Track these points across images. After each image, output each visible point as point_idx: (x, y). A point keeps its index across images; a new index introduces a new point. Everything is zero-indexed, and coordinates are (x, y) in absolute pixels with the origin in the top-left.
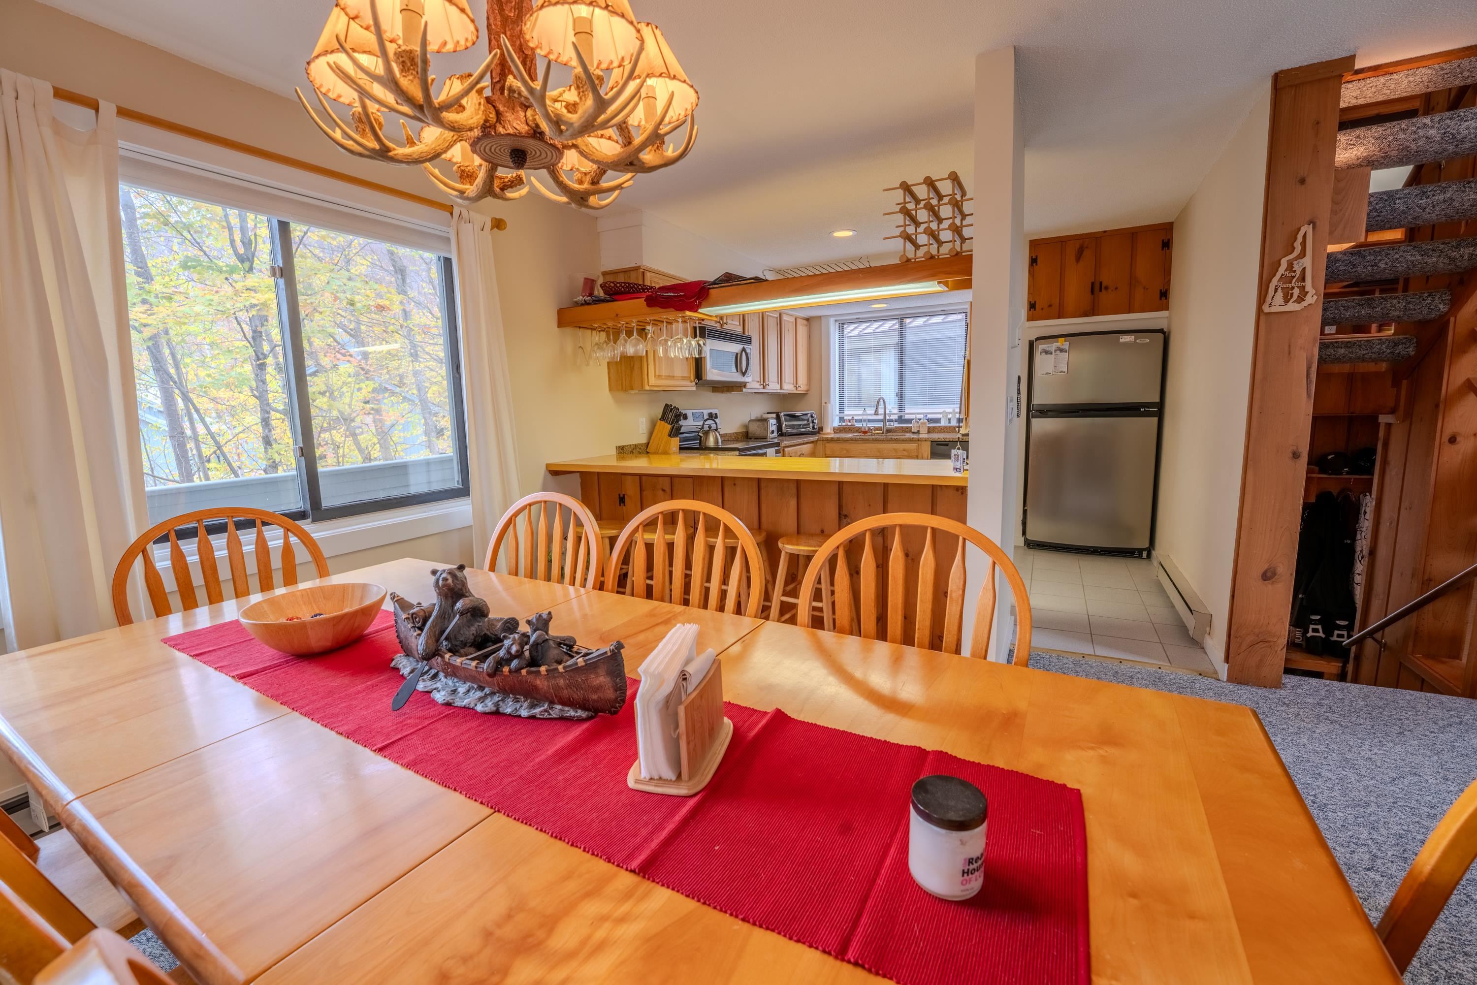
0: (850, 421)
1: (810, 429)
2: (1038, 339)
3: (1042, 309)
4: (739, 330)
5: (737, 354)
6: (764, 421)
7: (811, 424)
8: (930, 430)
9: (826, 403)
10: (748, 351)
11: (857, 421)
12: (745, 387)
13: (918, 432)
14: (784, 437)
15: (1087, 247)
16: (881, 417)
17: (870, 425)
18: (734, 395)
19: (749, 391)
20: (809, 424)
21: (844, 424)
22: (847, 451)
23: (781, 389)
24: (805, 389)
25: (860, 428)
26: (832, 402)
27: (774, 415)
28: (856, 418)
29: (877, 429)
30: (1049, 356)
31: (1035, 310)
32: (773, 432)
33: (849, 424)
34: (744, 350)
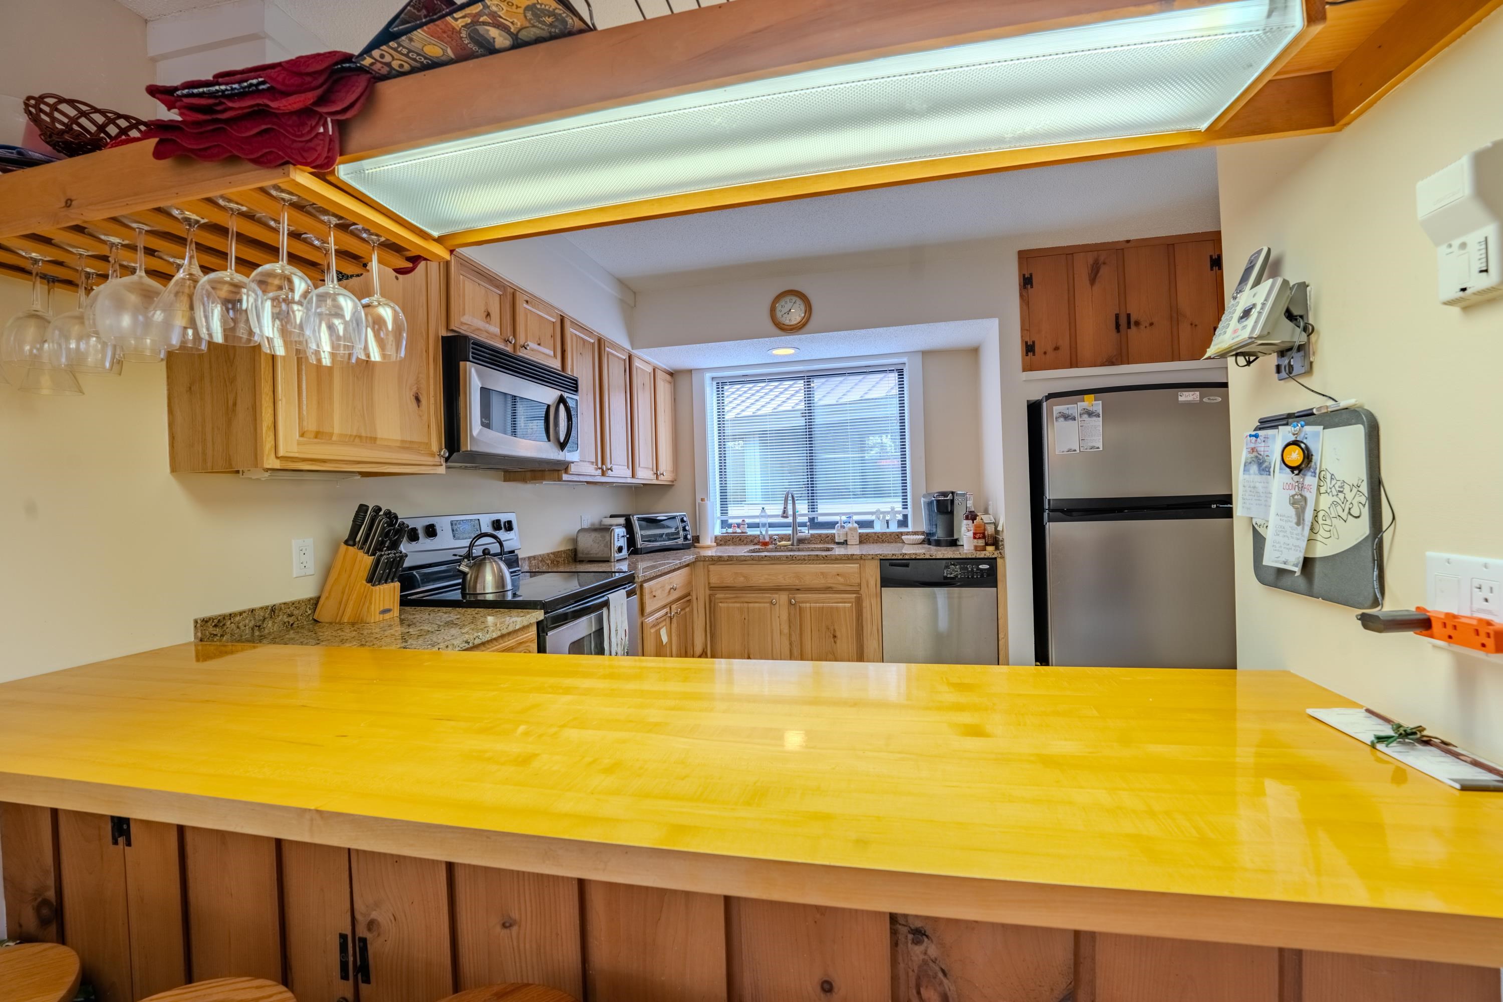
0: (739, 526)
1: (680, 541)
2: (1050, 396)
3: (1045, 353)
4: (556, 364)
5: (549, 406)
6: (605, 530)
7: (682, 533)
8: (864, 540)
9: (702, 500)
10: (571, 404)
11: (751, 526)
12: (566, 470)
13: (845, 543)
14: (638, 557)
15: (1104, 263)
16: (790, 520)
17: (773, 532)
18: (546, 487)
19: (575, 478)
20: (678, 533)
21: (730, 530)
22: (745, 577)
23: (633, 476)
24: (670, 478)
25: (755, 537)
26: (712, 498)
27: (622, 521)
28: (747, 521)
29: (782, 538)
30: (1070, 422)
31: (1034, 355)
32: (620, 549)
33: (738, 530)
34: (562, 400)
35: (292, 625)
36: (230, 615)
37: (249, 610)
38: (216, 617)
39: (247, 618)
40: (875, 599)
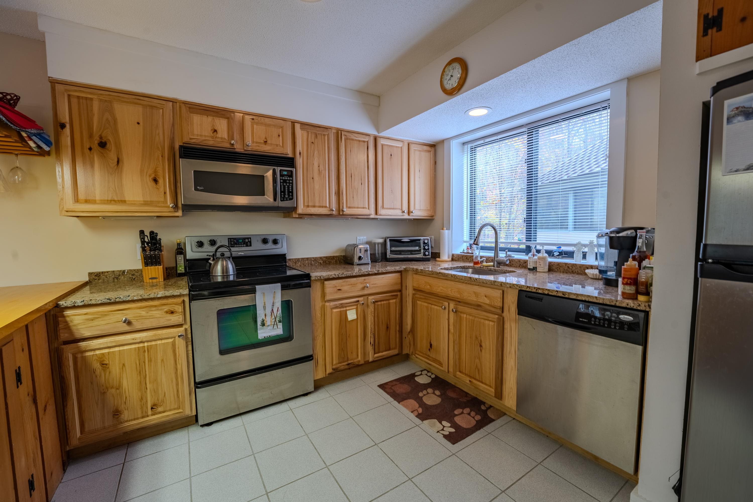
0: (471, 248)
1: (420, 256)
7: (422, 251)
8: (555, 268)
9: (443, 229)
21: (466, 251)
22: (430, 286)
24: (425, 215)
29: (488, 259)
32: (360, 258)
33: (470, 251)
35: (134, 279)
36: (102, 272)
37: (112, 271)
38: (96, 273)
39: (110, 274)
40: (514, 323)
